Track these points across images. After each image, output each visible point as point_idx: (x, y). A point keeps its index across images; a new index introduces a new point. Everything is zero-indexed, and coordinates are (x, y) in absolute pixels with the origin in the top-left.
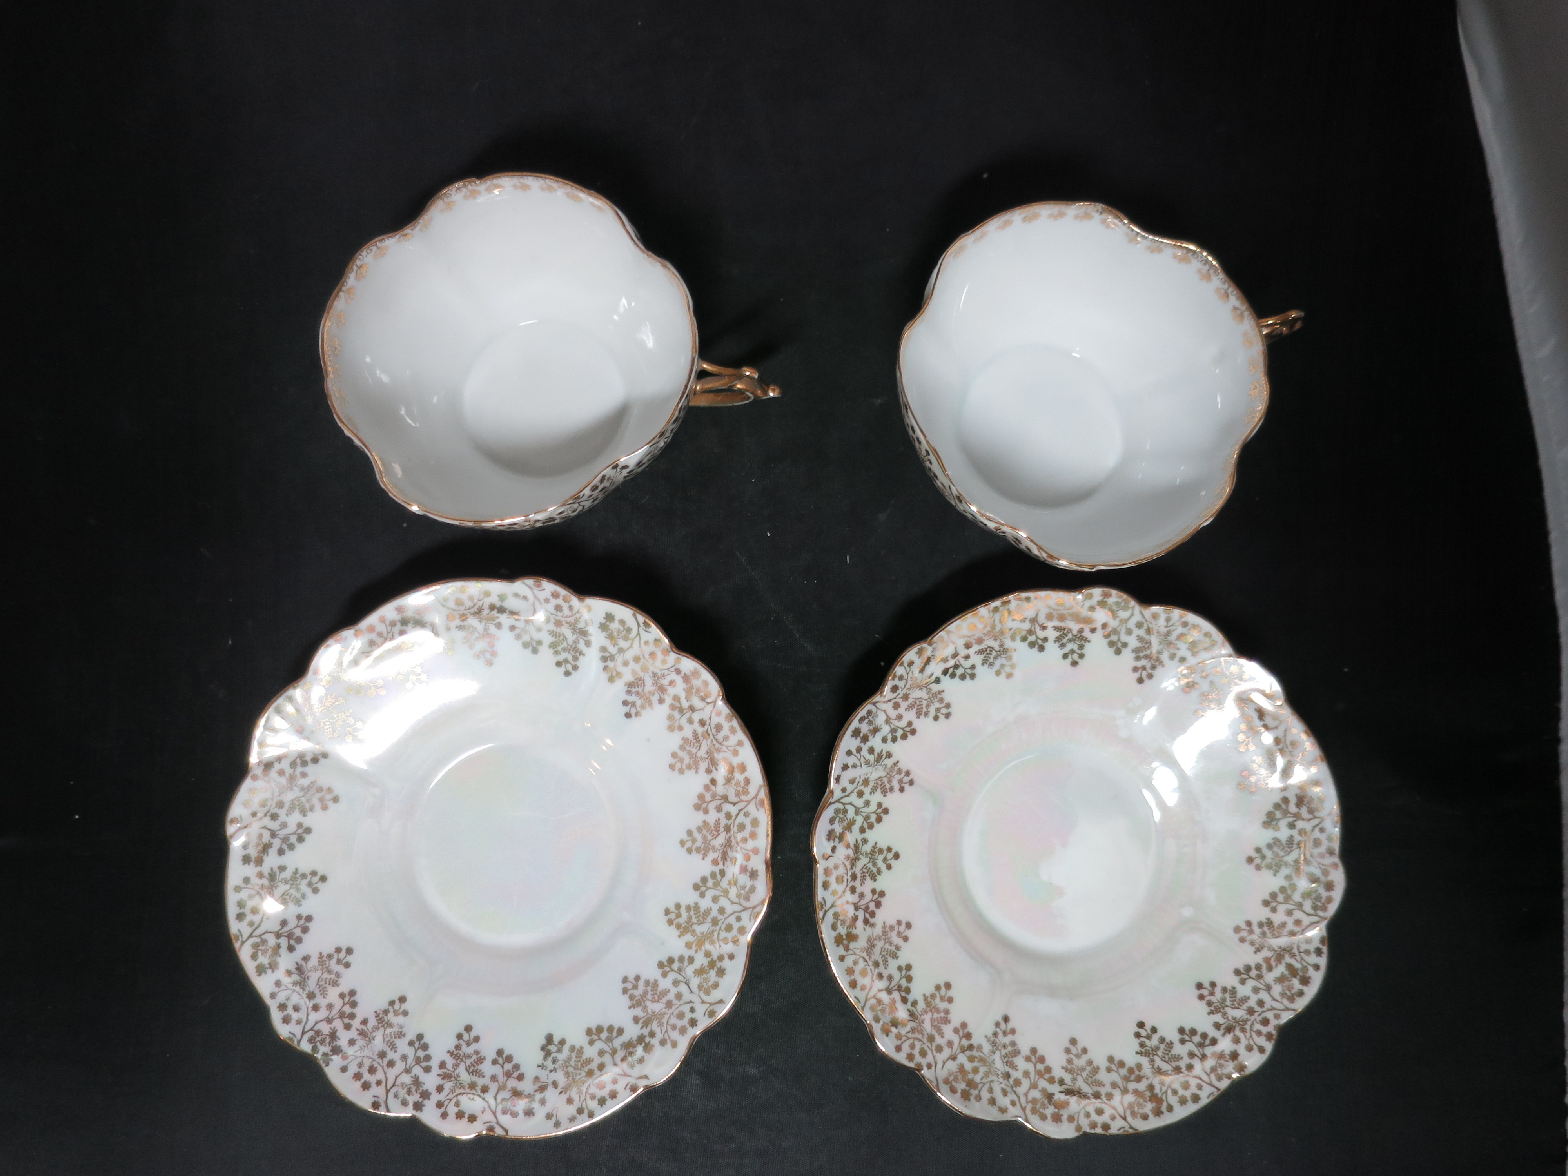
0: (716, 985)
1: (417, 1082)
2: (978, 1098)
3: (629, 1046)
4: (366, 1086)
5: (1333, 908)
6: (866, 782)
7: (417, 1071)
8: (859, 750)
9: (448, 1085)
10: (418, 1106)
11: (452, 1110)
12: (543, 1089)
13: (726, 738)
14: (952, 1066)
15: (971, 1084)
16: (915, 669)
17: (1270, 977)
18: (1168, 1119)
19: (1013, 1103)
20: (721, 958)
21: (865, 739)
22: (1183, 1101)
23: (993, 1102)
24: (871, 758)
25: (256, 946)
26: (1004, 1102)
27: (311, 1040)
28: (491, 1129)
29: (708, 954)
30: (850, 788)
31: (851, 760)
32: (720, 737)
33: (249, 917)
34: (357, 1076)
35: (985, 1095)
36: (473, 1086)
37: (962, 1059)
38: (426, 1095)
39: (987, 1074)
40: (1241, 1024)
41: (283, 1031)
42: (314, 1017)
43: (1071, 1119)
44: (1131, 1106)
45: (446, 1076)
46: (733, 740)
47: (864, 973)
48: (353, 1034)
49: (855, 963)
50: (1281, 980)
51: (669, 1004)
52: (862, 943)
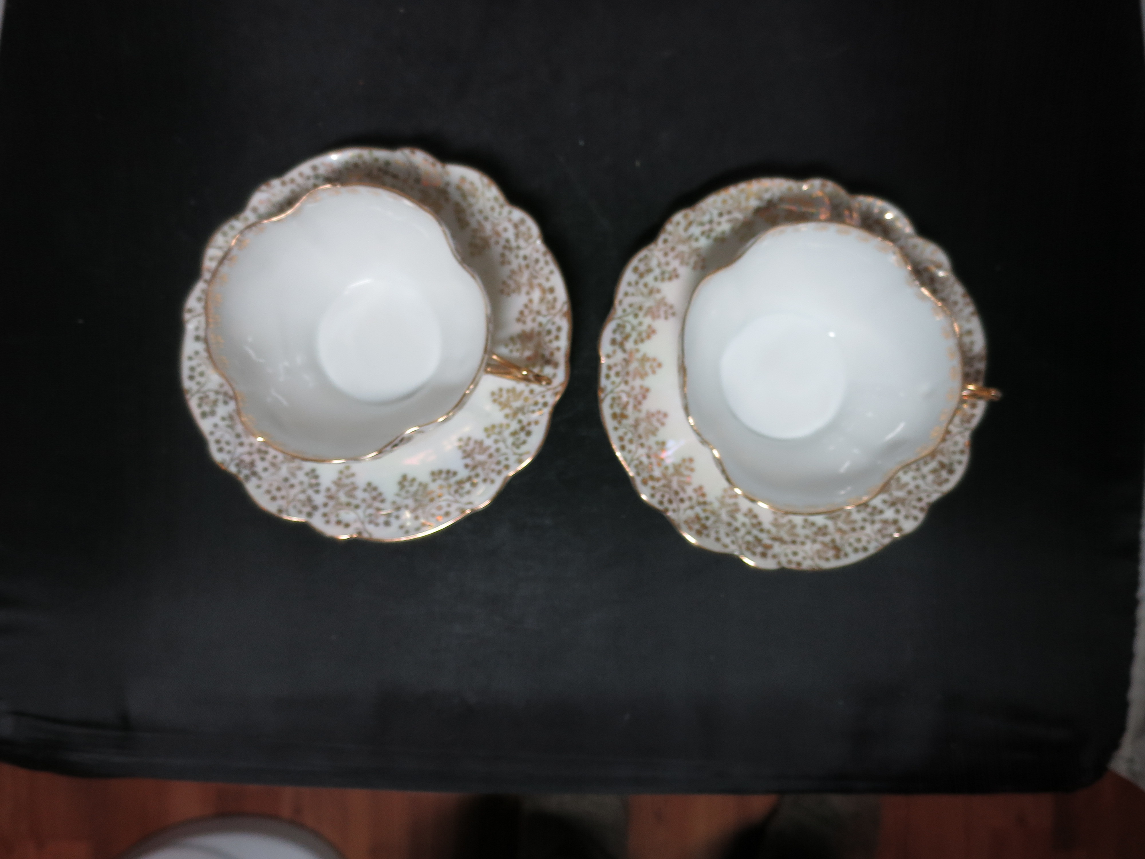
0: (524, 442)
1: (309, 500)
2: (708, 536)
3: (460, 483)
4: (274, 499)
5: (975, 422)
6: (640, 308)
7: (310, 492)
8: (637, 283)
9: (331, 503)
10: (309, 515)
11: (333, 519)
12: (398, 509)
13: (542, 269)
14: (690, 513)
15: (705, 527)
16: (681, 228)
17: (926, 469)
18: (844, 562)
19: (733, 542)
20: (529, 424)
21: (641, 276)
22: (856, 550)
23: (718, 539)
24: (645, 291)
25: (201, 399)
26: (727, 541)
27: (237, 465)
28: (360, 533)
29: (520, 422)
30: (629, 310)
31: (631, 290)
32: (538, 267)
33: (198, 379)
34: (268, 492)
35: (713, 535)
36: (348, 504)
37: (698, 510)
38: (315, 508)
39: (715, 522)
40: (902, 501)
41: (218, 457)
42: (240, 450)
43: (774, 556)
44: (818, 552)
45: (331, 497)
46: (546, 270)
47: (631, 441)
48: (265, 464)
49: (626, 434)
50: (934, 471)
51: (491, 456)
52: (630, 421)
